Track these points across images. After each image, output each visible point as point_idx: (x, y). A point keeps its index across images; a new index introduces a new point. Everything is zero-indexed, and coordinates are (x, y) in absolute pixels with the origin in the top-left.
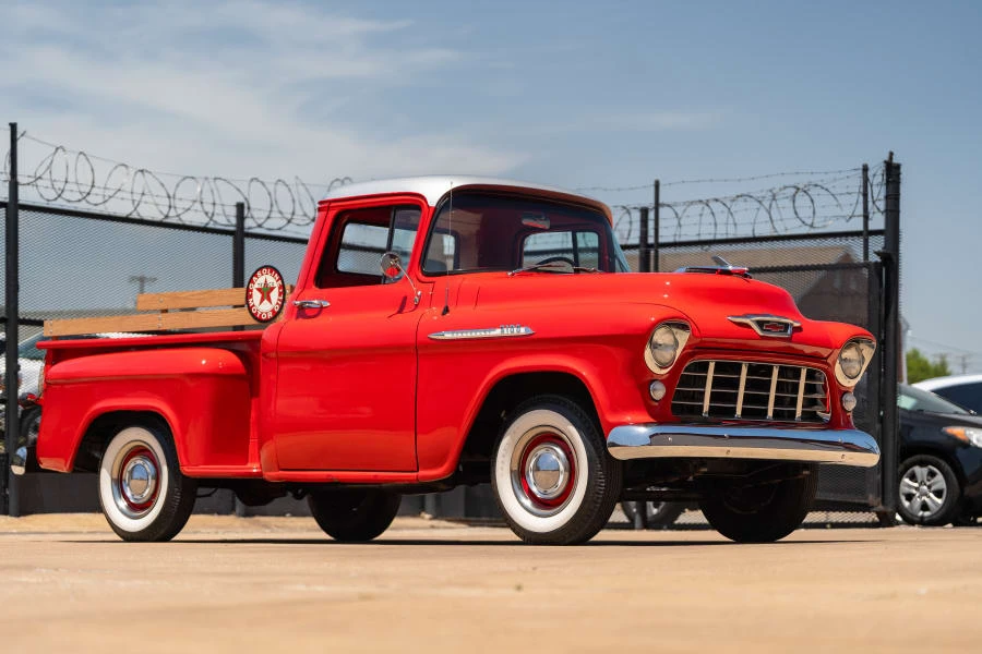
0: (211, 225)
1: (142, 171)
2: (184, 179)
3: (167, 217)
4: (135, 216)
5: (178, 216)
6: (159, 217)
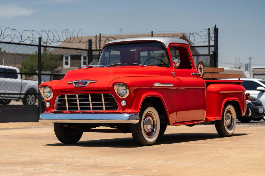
0: (32, 44)
1: (14, 29)
2: (25, 31)
3: (20, 41)
4: (12, 42)
5: (23, 41)
6: (18, 42)
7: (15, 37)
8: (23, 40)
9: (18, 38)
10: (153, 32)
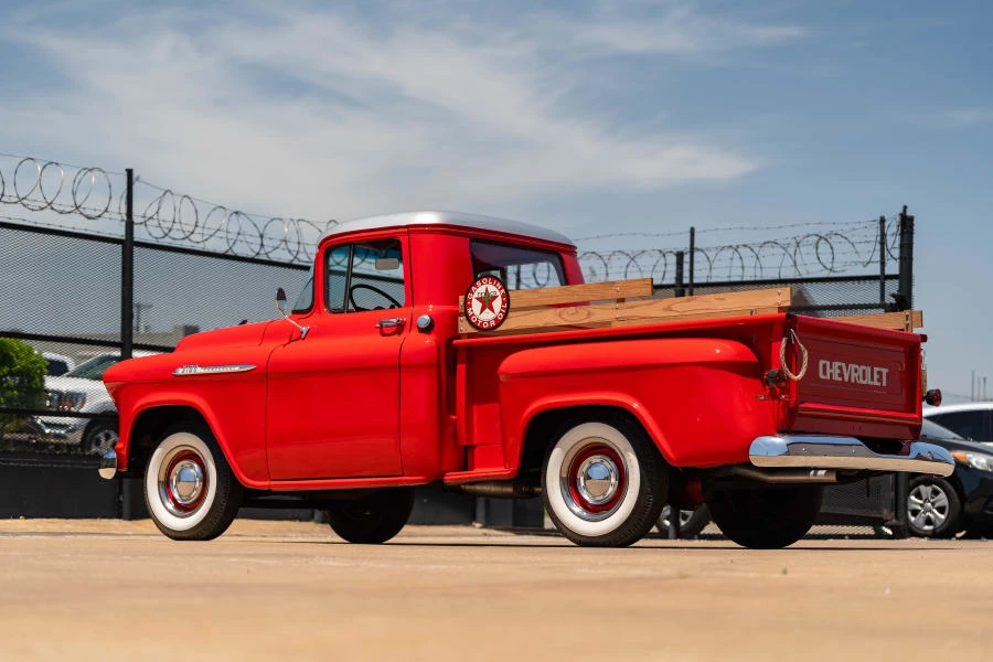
0: (296, 262)
1: (237, 213)
2: (273, 220)
3: (258, 254)
4: (230, 253)
5: (267, 254)
6: (251, 254)
7: (241, 237)
8: (268, 249)
9: (250, 240)
10: (696, 230)
